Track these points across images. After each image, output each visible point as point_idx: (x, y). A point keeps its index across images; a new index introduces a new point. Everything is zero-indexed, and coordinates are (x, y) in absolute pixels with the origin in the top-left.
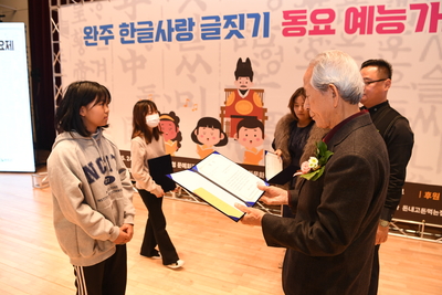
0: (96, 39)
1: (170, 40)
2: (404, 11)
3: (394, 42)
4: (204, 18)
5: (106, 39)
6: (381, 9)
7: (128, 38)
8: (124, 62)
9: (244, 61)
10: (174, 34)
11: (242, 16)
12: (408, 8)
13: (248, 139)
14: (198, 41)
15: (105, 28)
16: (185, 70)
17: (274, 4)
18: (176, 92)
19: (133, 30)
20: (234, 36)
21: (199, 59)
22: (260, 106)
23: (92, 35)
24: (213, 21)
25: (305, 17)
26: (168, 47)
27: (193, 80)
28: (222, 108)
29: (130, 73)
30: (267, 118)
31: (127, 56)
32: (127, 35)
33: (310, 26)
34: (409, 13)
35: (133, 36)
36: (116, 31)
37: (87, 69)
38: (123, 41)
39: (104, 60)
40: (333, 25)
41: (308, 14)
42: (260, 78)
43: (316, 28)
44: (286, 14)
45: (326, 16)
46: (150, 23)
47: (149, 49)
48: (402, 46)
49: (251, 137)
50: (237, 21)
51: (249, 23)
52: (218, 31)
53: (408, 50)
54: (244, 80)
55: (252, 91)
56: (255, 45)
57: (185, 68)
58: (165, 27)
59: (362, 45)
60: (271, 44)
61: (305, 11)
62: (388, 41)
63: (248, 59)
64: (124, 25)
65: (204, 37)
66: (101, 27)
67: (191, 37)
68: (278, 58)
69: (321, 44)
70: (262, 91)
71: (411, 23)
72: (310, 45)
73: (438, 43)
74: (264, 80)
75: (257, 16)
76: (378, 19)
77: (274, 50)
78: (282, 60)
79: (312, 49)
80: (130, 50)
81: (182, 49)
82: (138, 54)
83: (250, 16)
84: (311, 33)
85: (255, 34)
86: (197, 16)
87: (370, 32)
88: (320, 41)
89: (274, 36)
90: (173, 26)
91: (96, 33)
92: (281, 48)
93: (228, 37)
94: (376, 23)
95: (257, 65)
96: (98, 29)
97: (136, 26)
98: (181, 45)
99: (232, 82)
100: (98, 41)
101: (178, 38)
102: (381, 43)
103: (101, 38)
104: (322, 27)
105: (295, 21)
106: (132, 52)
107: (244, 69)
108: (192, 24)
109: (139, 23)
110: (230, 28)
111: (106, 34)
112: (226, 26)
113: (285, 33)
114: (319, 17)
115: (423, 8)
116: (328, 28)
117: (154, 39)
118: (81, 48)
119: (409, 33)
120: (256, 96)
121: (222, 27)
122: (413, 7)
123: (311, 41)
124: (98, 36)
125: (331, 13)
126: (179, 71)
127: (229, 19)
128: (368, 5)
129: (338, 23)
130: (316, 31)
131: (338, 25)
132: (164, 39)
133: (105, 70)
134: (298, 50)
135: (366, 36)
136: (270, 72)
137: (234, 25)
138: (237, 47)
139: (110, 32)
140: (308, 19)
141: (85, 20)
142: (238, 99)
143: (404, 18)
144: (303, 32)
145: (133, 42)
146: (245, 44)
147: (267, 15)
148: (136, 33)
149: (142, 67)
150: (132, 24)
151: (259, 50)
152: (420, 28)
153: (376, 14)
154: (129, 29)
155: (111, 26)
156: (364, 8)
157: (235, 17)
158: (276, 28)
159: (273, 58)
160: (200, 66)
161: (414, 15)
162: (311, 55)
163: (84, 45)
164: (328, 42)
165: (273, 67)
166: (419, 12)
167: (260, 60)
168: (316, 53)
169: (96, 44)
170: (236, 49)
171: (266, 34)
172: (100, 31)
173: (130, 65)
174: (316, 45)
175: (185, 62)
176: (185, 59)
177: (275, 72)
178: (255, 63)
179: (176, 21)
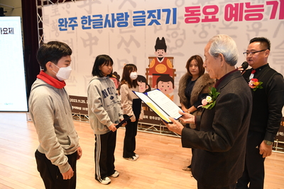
0: (66, 27)
1: (113, 26)
2: (262, 6)
3: (256, 26)
4: (135, 12)
5: (73, 27)
6: (248, 5)
7: (86, 26)
8: (84, 41)
9: (161, 39)
10: (116, 23)
11: (159, 11)
12: (265, 4)
13: (164, 88)
14: (131, 27)
15: (72, 19)
16: (123, 46)
17: (179, 3)
18: (118, 59)
19: (90, 20)
20: (154, 23)
21: (132, 39)
22: (171, 68)
23: (64, 24)
24: (141, 14)
25: (199, 11)
26: (112, 31)
27: (129, 51)
28: (147, 69)
29: (88, 47)
30: (175, 75)
31: (86, 37)
32: (86, 23)
33: (202, 17)
34: (266, 7)
35: (90, 24)
36: (79, 21)
38: (83, 28)
39: (72, 39)
40: (217, 16)
41: (201, 9)
42: (171, 50)
43: (207, 18)
44: (187, 9)
45: (213, 10)
46: (101, 16)
47: (100, 32)
48: (262, 28)
49: (166, 87)
50: (156, 14)
51: (164, 15)
52: (144, 21)
53: (265, 30)
54: (161, 51)
55: (166, 58)
56: (168, 29)
57: (123, 44)
58: (110, 18)
59: (236, 28)
60: (178, 28)
61: (199, 7)
62: (253, 25)
63: (163, 38)
64: (84, 17)
65: (135, 24)
66: (69, 19)
67: (127, 24)
68: (182, 37)
69: (210, 27)
70: (173, 58)
71: (267, 14)
72: (203, 28)
74: (174, 51)
75: (168, 11)
76: (246, 11)
77: (180, 32)
78: (185, 38)
79: (204, 31)
80: (87, 33)
81: (121, 32)
82: (93, 36)
83: (164, 11)
84: (203, 21)
85: (167, 22)
86: (130, 11)
87: (241, 20)
88: (209, 26)
89: (179, 23)
90: (115, 18)
91: (66, 22)
92: (184, 31)
93: (150, 24)
94: (244, 14)
95: (169, 41)
96: (68, 20)
97: (92, 18)
98: (120, 30)
99: (153, 53)
100: (68, 28)
101: (119, 25)
102: (248, 26)
103: (69, 26)
104: (210, 17)
105: (193, 13)
106: (90, 35)
107: (161, 44)
108: (127, 16)
109: (94, 16)
110: (152, 18)
111: (73, 23)
112: (149, 17)
113: (187, 21)
114: (208, 10)
115: (275, 4)
116: (214, 17)
117: (103, 26)
118: (57, 32)
119: (266, 20)
120: (169, 61)
121: (146, 18)
122: (268, 3)
123: (203, 26)
124: (68, 25)
125: (216, 8)
126: (119, 46)
127: (151, 12)
128: (239, 3)
130: (206, 20)
131: (220, 15)
132: (110, 26)
133: (72, 46)
134: (195, 32)
135: (238, 22)
136: (177, 46)
137: (154, 17)
138: (156, 31)
139: (75, 22)
140: (201, 12)
141: (59, 14)
142: (157, 63)
143: (263, 10)
144: (198, 20)
145: (90, 28)
146: (161, 29)
147: (175, 10)
148: (92, 23)
149: (96, 44)
150: (89, 17)
151: (170, 32)
152: (273, 17)
153: (245, 8)
154: (87, 20)
155: (76, 18)
156: (237, 5)
157: (155, 11)
158: (181, 18)
159: (179, 37)
160: (133, 43)
161: (269, 8)
162: (203, 35)
163: (59, 31)
164: (214, 26)
165: (179, 43)
166: (272, 6)
167: (171, 38)
168: (207, 34)
169: (66, 30)
170: (155, 32)
171: (174, 22)
172: (69, 21)
173: (88, 43)
174: (206, 28)
175: (123, 40)
176: (123, 38)
177: (180, 46)
178: (168, 40)
179: (117, 14)
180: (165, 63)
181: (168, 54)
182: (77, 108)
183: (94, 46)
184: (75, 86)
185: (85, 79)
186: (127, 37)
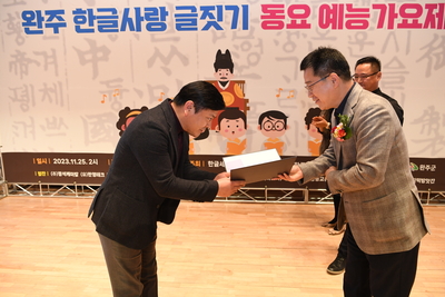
0: (40, 26)
1: (139, 29)
2: (368, 10)
3: (360, 37)
4: (178, 8)
5: (56, 28)
6: (349, 7)
7: (85, 26)
8: (81, 54)
9: (223, 52)
10: (144, 24)
11: (220, 8)
12: (371, 7)
13: (231, 130)
14: (172, 31)
15: (52, 14)
16: (158, 62)
18: (149, 86)
19: (92, 18)
20: (212, 27)
21: (174, 51)
22: (241, 97)
23: (35, 20)
24: (189, 12)
25: (283, 12)
26: (137, 37)
27: (169, 72)
29: (89, 66)
30: (248, 108)
31: (85, 47)
32: (84, 22)
33: (287, 20)
34: (372, 12)
35: (91, 24)
36: (69, 18)
37: (30, 61)
38: (78, 30)
39: (54, 51)
40: (309, 20)
41: (286, 9)
42: (241, 69)
43: (294, 22)
44: (265, 8)
45: (302, 12)
46: (114, 11)
47: (113, 39)
48: (367, 41)
49: (233, 128)
50: (215, 13)
51: (228, 15)
52: (195, 22)
53: (372, 43)
54: (224, 71)
55: (233, 83)
56: (235, 37)
57: (158, 60)
58: (132, 15)
59: (334, 39)
60: (251, 36)
61: (282, 6)
62: (356, 36)
63: (227, 51)
64: (78, 11)
65: (179, 27)
66: (47, 13)
67: (164, 27)
68: (258, 50)
69: (298, 37)
70: (244, 82)
71: (374, 21)
72: (289, 38)
73: (395, 38)
74: (245, 72)
75: (235, 9)
76: (347, 16)
77: (254, 42)
78: (262, 52)
79: (290, 42)
80: (88, 40)
81: (153, 40)
82: (99, 45)
83: (228, 8)
84: (289, 26)
85: (234, 26)
86: (171, 6)
87: (341, 28)
88: (297, 34)
89: (253, 29)
90: (142, 14)
91: (41, 19)
92: (260, 40)
93: (206, 28)
94: (345, 20)
95: (238, 56)
96: (43, 14)
97: (96, 13)
98: (152, 35)
99: (211, 74)
100: (44, 28)
101: (149, 28)
102: (350, 37)
103: (47, 26)
104: (299, 21)
105: (273, 15)
106: (92, 43)
107: (224, 61)
108: (164, 13)
109: (99, 10)
110: (208, 19)
111: (55, 21)
112: (203, 17)
113: (264, 26)
114: (296, 12)
115: (382, 7)
116: (304, 22)
117: (119, 28)
118: (19, 36)
119: (372, 29)
120: (237, 88)
121: (198, 18)
122: (375, 7)
123: (289, 35)
124: (44, 23)
125: (306, 8)
126: (151, 63)
127: (206, 10)
128: (338, 3)
129: (313, 18)
130: (293, 25)
131: (313, 20)
132: (132, 29)
133: (55, 63)
134: (277, 43)
135: (337, 31)
136: (251, 64)
137: (211, 16)
138: (215, 39)
139: (60, 19)
140: (286, 14)
141: (24, 3)
143: (368, 16)
144: (281, 26)
145: (92, 31)
146: (223, 36)
147: (245, 8)
148: (95, 22)
149: (105, 58)
150: (90, 11)
151: (238, 42)
153: (346, 12)
154: (87, 16)
155: (62, 12)
156: (335, 6)
157: (213, 8)
158: (255, 21)
159: (253, 50)
160: (176, 58)
161: (376, 13)
162: (289, 47)
163: (24, 34)
164: (305, 36)
165: (253, 59)
166: (379, 11)
167: (239, 52)
168: (294, 46)
169: (41, 32)
170: (214, 41)
171: (245, 27)
172: (46, 17)
173: (88, 57)
174: (293, 38)
175: (157, 53)
176: (157, 50)
177: (255, 64)
178: (235, 54)
179: (146, 9)
180: (231, 90)
181: (236, 75)
182: (69, 174)
183: (101, 64)
184: (64, 134)
185: (85, 122)
186: (165, 49)
